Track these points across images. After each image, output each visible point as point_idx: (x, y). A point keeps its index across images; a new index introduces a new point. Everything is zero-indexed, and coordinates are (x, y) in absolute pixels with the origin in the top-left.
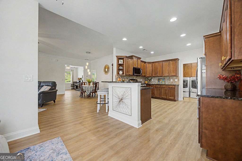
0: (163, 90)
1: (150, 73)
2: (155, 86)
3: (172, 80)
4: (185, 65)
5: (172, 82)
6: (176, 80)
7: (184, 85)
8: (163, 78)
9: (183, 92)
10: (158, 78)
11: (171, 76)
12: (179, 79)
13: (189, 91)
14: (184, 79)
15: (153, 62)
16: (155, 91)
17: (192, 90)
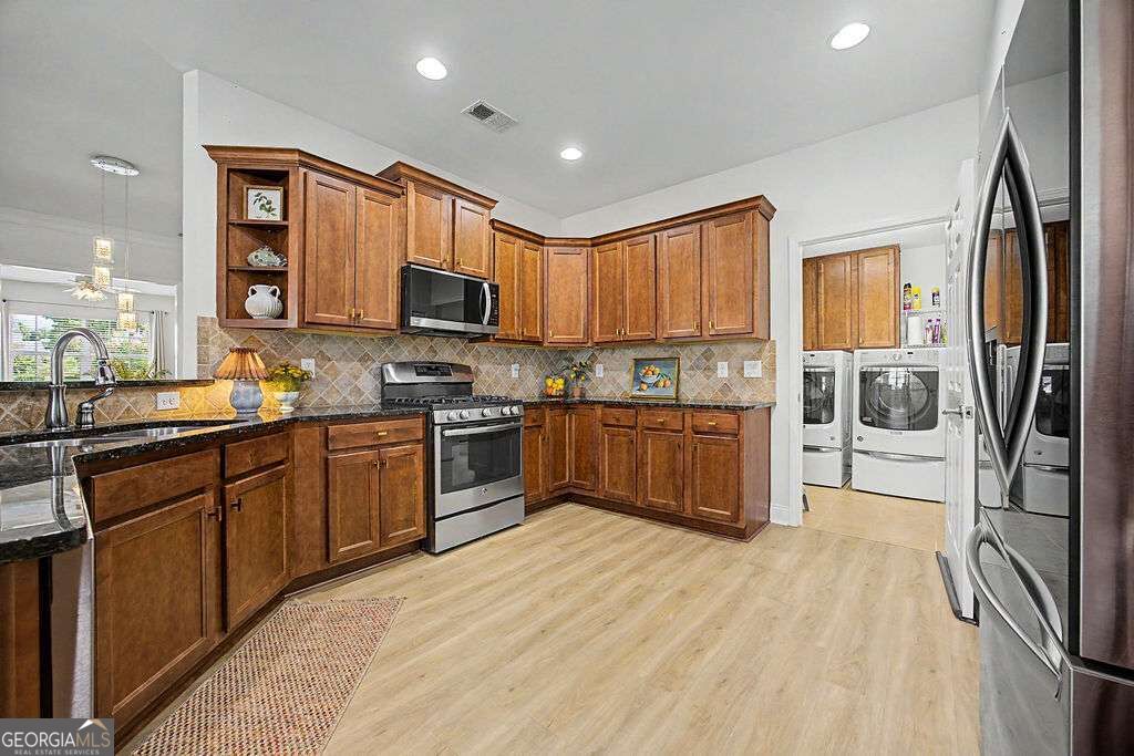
0: (653, 451)
1: (578, 317)
2: (599, 411)
3: (723, 370)
4: (812, 265)
5: (726, 388)
6: (754, 370)
7: (807, 401)
8: (660, 353)
9: (807, 449)
10: (632, 354)
11: (719, 338)
12: (773, 363)
13: (845, 444)
14: (812, 362)
15: (596, 242)
16: (603, 456)
17: (860, 439)
